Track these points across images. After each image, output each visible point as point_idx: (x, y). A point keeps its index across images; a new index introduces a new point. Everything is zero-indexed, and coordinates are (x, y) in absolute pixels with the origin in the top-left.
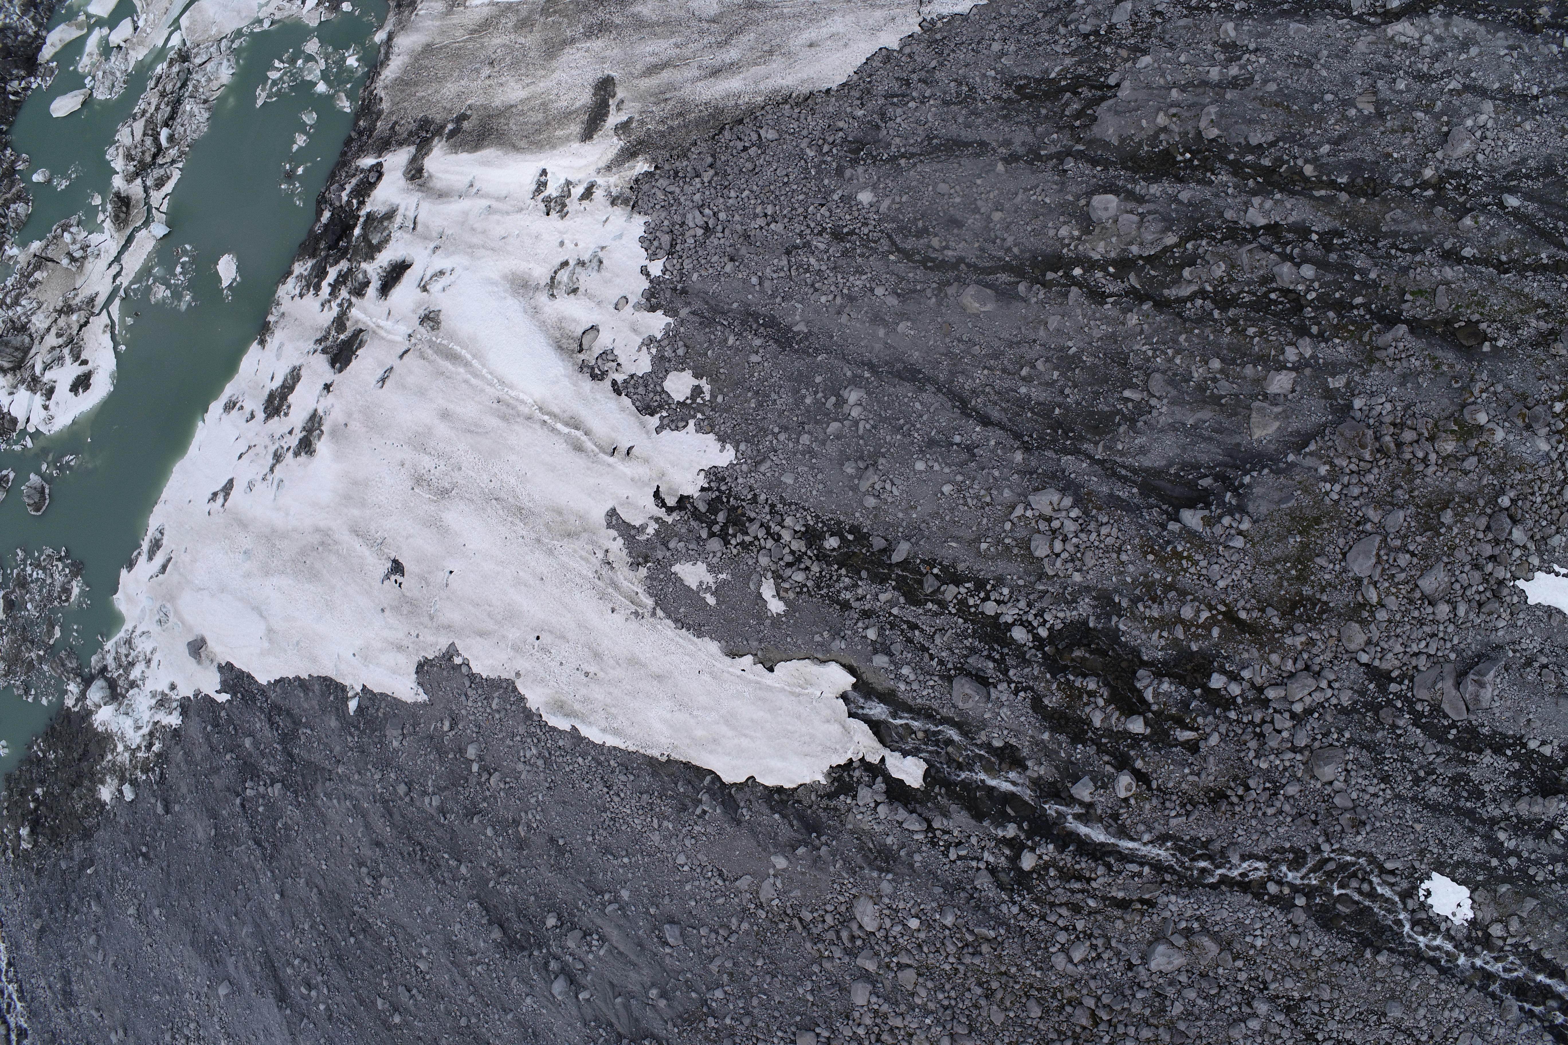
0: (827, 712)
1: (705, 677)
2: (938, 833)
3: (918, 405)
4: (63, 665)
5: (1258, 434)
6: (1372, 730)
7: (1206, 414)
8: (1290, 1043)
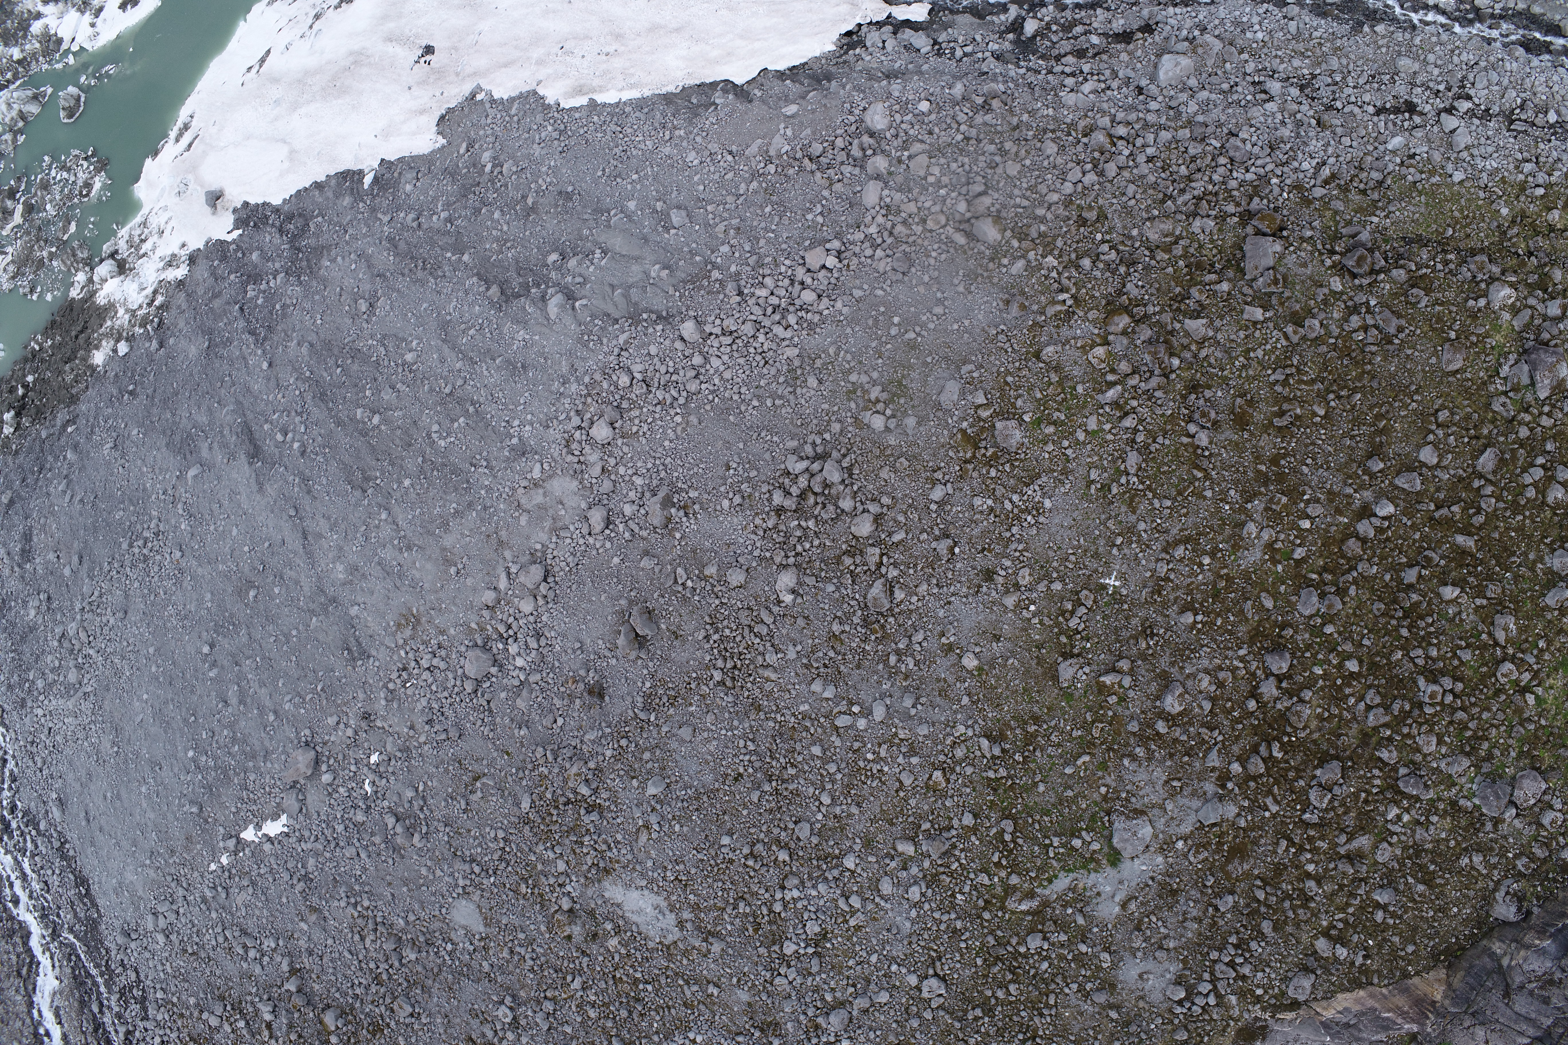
4: (75, 256)
8: (1311, 113)
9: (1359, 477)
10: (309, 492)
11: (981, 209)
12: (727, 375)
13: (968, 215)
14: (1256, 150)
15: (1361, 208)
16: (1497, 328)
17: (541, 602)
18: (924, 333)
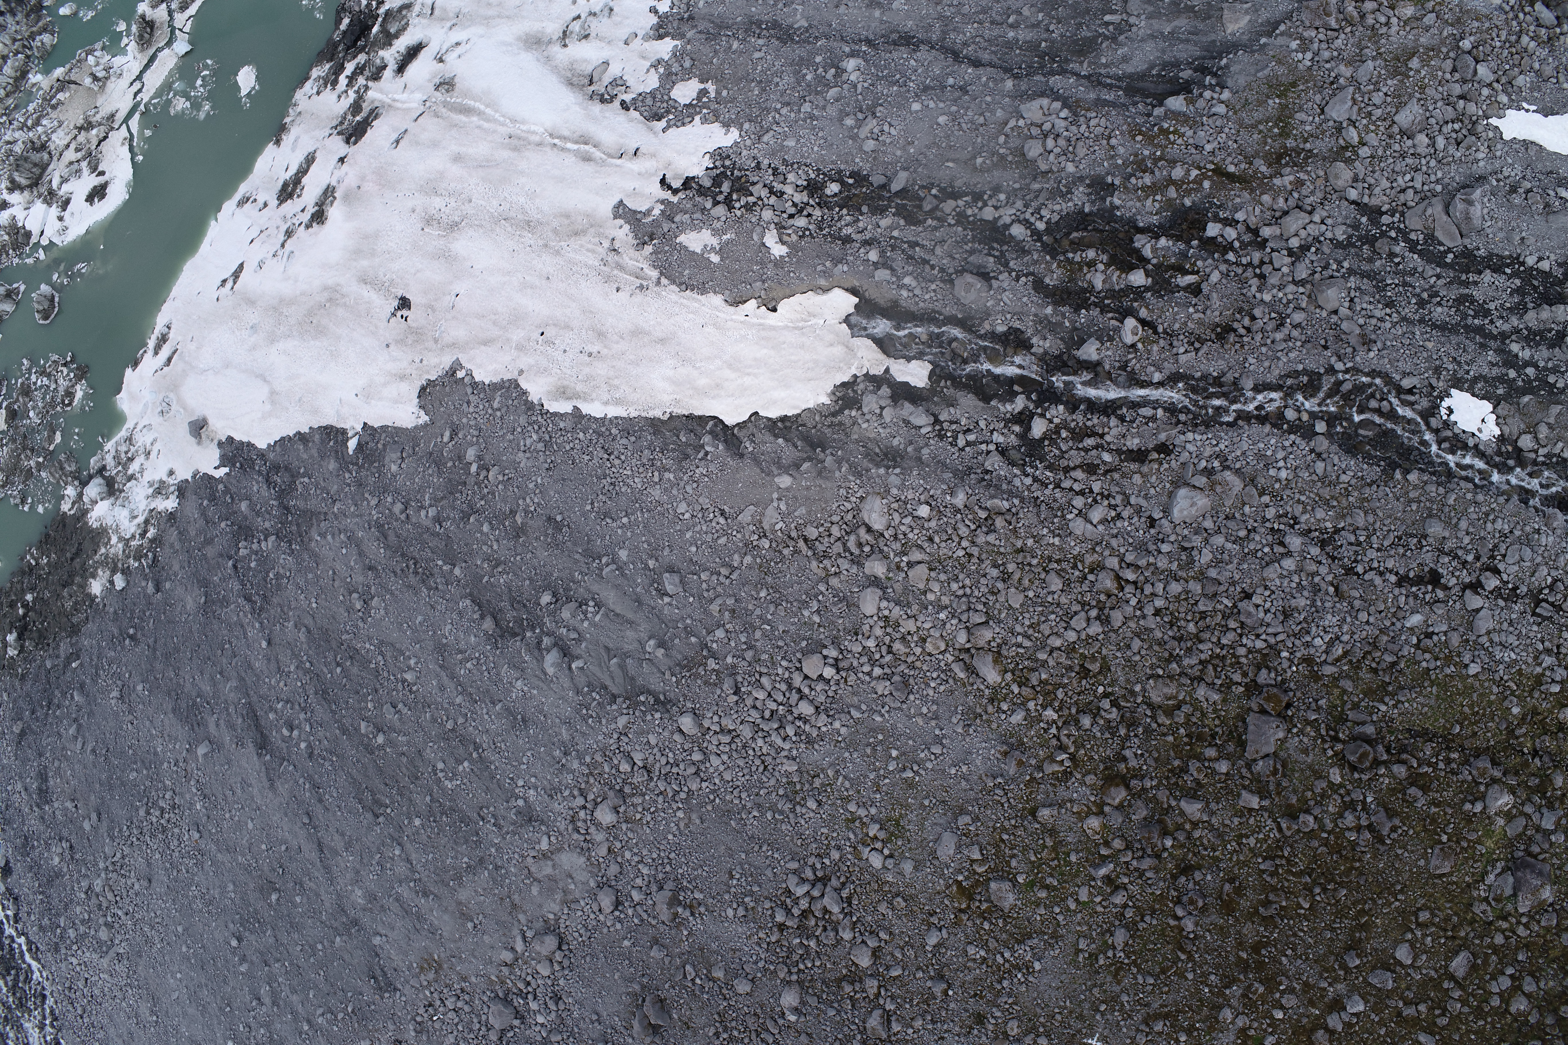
0: (830, 337)
1: (709, 329)
2: (945, 425)
3: (912, 62)
4: (62, 468)
5: (1231, 28)
6: (1370, 260)
7: (1182, 22)
8: (1329, 578)
9: (1335, 970)
10: (320, 801)
11: (981, 643)
12: (727, 776)
13: (968, 646)
14: (1269, 618)
15: (1370, 689)
16: (1489, 834)
17: (557, 967)
18: (922, 772)
